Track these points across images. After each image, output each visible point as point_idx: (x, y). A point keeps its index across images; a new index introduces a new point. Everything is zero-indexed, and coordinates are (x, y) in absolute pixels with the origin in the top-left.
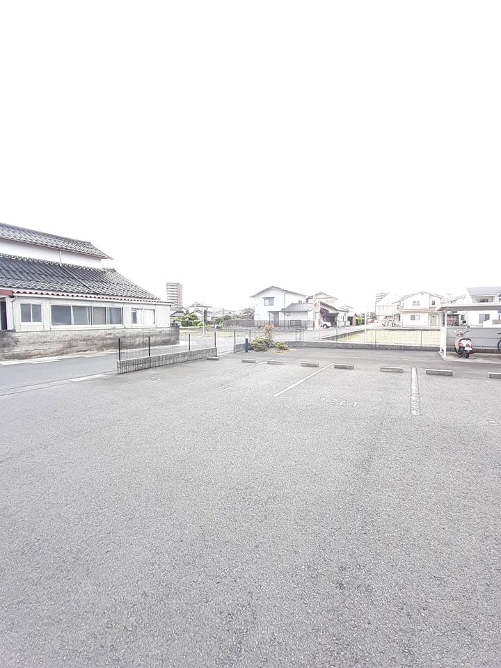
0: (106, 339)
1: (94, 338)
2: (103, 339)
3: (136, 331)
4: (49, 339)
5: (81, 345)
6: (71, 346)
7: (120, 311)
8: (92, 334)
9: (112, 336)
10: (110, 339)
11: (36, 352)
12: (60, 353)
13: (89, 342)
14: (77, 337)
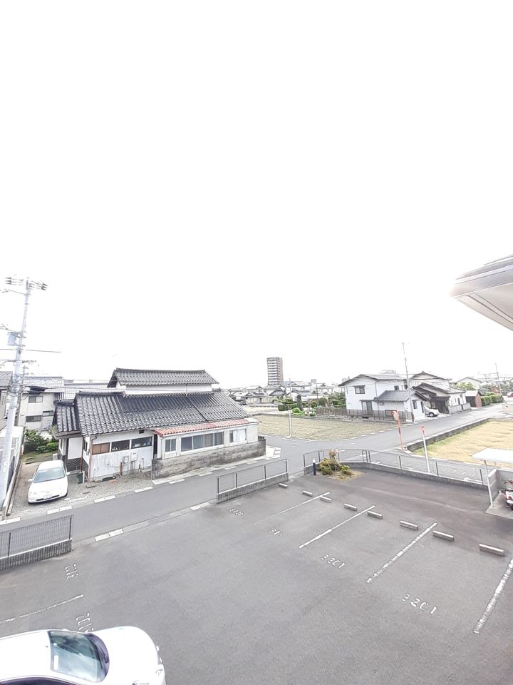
0: (212, 457)
1: (205, 458)
2: (211, 457)
3: (233, 448)
4: (179, 462)
5: (197, 464)
6: (191, 466)
7: (222, 434)
8: (204, 454)
9: (216, 455)
10: (216, 457)
11: (171, 472)
12: (185, 471)
13: (202, 461)
14: (195, 458)
